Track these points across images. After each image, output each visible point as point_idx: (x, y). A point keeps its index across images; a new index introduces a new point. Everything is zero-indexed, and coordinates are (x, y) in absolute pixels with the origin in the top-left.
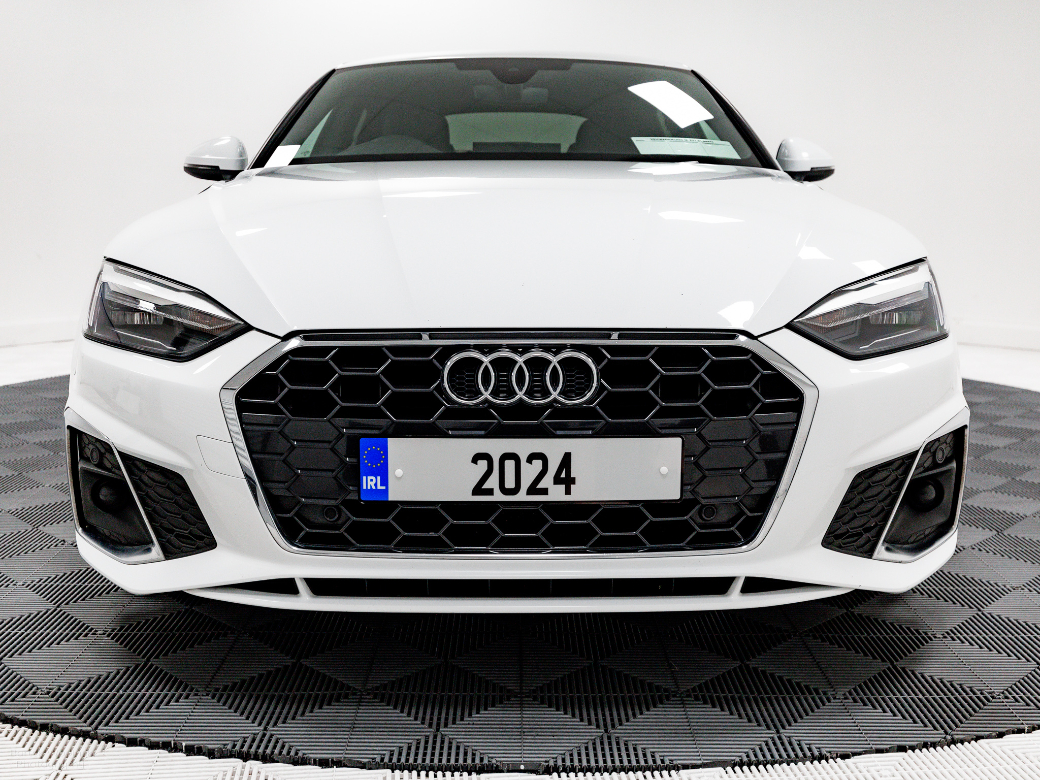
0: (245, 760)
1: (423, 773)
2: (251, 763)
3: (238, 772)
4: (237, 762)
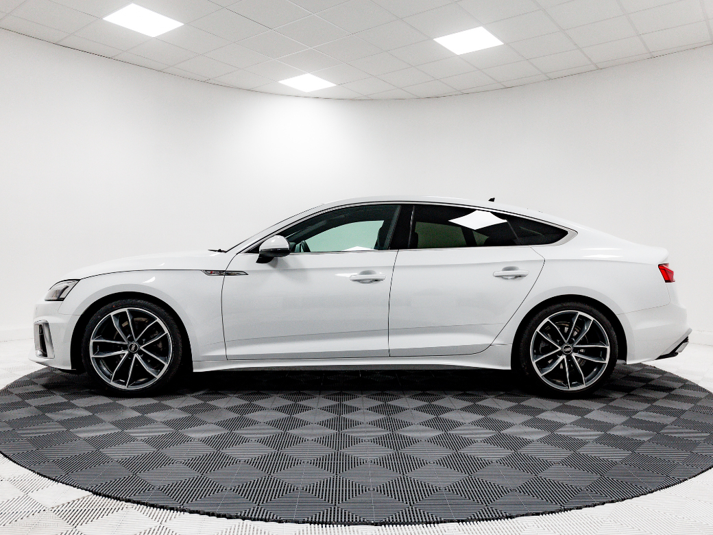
0: (244, 520)
1: (324, 525)
3: (241, 525)
4: (240, 521)
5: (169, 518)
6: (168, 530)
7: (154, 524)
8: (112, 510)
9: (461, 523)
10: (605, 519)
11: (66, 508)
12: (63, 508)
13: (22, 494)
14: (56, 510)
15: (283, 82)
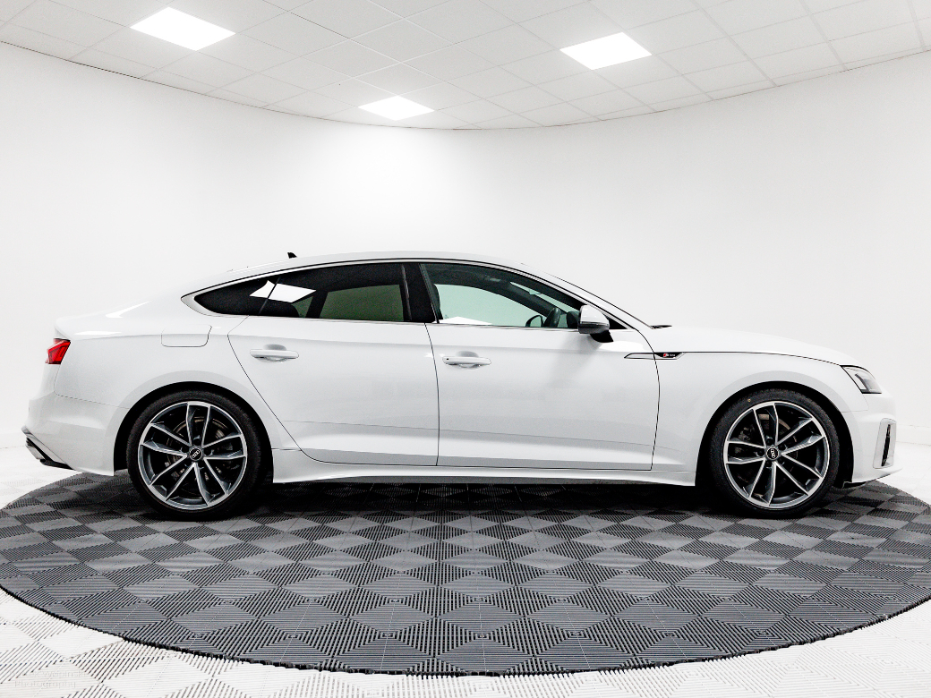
1: (425, 677)
2: (323, 672)
4: (317, 672)
5: (223, 669)
6: (222, 684)
7: (204, 677)
8: (150, 660)
9: (602, 672)
10: (790, 666)
11: (90, 658)
12: (85, 658)
13: (31, 641)
14: (76, 661)
15: (365, 107)
